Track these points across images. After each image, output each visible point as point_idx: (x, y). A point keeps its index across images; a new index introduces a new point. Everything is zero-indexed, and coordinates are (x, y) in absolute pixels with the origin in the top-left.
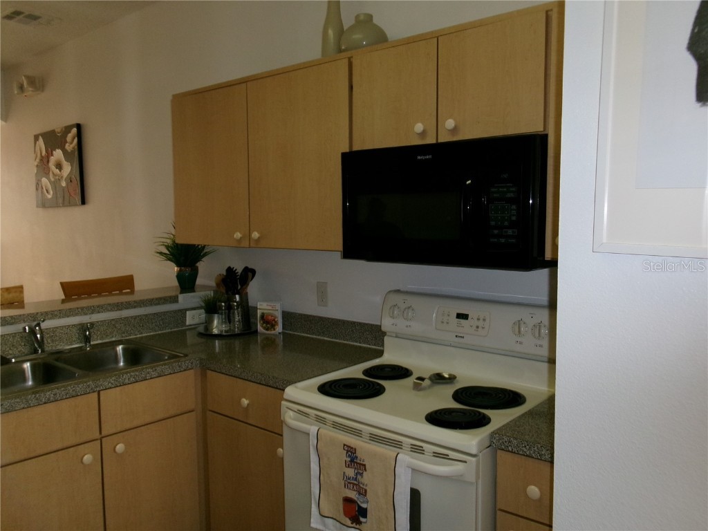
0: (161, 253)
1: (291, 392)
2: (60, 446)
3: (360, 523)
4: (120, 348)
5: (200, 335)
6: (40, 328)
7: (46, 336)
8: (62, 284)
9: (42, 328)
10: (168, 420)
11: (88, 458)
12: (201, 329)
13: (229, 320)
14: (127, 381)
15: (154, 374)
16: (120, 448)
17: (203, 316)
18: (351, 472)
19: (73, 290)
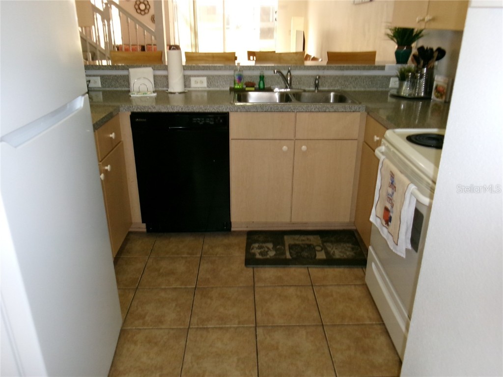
0: (388, 35)
1: (389, 133)
2: (271, 137)
3: (388, 225)
4: (332, 94)
5: (393, 96)
6: (290, 74)
7: (293, 79)
8: (328, 53)
9: (292, 74)
10: (338, 141)
11: (285, 148)
12: (394, 92)
13: (413, 85)
14: (313, 110)
15: (332, 110)
16: (304, 148)
17: (398, 83)
18: (390, 191)
19: (335, 58)
